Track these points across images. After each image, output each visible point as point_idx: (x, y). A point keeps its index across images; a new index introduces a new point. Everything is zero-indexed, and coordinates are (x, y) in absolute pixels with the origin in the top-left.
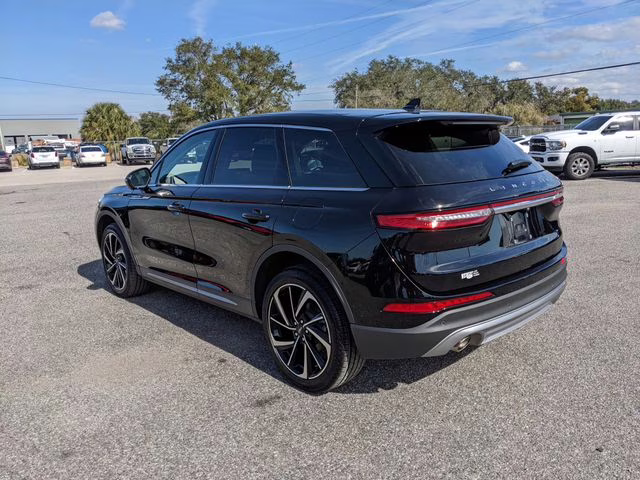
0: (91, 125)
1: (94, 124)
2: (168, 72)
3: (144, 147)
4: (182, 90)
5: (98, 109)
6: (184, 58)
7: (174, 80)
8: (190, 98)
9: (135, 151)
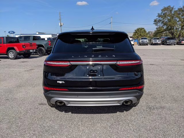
0: (135, 34)
1: (136, 34)
2: (158, 17)
3: (145, 40)
4: (162, 23)
5: (138, 29)
6: (164, 13)
7: (159, 20)
8: (164, 25)
9: (142, 41)
